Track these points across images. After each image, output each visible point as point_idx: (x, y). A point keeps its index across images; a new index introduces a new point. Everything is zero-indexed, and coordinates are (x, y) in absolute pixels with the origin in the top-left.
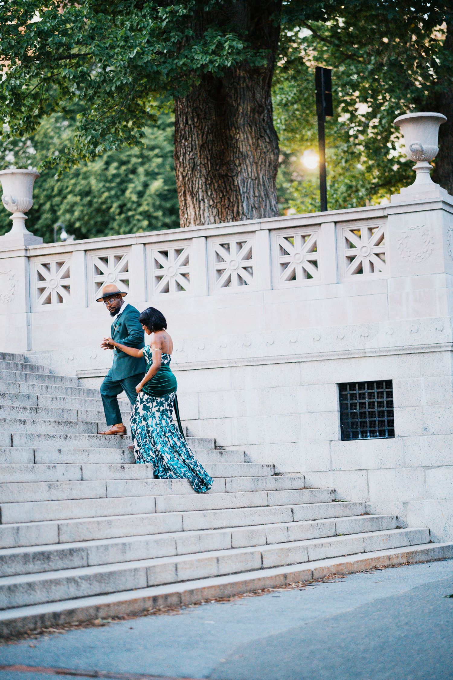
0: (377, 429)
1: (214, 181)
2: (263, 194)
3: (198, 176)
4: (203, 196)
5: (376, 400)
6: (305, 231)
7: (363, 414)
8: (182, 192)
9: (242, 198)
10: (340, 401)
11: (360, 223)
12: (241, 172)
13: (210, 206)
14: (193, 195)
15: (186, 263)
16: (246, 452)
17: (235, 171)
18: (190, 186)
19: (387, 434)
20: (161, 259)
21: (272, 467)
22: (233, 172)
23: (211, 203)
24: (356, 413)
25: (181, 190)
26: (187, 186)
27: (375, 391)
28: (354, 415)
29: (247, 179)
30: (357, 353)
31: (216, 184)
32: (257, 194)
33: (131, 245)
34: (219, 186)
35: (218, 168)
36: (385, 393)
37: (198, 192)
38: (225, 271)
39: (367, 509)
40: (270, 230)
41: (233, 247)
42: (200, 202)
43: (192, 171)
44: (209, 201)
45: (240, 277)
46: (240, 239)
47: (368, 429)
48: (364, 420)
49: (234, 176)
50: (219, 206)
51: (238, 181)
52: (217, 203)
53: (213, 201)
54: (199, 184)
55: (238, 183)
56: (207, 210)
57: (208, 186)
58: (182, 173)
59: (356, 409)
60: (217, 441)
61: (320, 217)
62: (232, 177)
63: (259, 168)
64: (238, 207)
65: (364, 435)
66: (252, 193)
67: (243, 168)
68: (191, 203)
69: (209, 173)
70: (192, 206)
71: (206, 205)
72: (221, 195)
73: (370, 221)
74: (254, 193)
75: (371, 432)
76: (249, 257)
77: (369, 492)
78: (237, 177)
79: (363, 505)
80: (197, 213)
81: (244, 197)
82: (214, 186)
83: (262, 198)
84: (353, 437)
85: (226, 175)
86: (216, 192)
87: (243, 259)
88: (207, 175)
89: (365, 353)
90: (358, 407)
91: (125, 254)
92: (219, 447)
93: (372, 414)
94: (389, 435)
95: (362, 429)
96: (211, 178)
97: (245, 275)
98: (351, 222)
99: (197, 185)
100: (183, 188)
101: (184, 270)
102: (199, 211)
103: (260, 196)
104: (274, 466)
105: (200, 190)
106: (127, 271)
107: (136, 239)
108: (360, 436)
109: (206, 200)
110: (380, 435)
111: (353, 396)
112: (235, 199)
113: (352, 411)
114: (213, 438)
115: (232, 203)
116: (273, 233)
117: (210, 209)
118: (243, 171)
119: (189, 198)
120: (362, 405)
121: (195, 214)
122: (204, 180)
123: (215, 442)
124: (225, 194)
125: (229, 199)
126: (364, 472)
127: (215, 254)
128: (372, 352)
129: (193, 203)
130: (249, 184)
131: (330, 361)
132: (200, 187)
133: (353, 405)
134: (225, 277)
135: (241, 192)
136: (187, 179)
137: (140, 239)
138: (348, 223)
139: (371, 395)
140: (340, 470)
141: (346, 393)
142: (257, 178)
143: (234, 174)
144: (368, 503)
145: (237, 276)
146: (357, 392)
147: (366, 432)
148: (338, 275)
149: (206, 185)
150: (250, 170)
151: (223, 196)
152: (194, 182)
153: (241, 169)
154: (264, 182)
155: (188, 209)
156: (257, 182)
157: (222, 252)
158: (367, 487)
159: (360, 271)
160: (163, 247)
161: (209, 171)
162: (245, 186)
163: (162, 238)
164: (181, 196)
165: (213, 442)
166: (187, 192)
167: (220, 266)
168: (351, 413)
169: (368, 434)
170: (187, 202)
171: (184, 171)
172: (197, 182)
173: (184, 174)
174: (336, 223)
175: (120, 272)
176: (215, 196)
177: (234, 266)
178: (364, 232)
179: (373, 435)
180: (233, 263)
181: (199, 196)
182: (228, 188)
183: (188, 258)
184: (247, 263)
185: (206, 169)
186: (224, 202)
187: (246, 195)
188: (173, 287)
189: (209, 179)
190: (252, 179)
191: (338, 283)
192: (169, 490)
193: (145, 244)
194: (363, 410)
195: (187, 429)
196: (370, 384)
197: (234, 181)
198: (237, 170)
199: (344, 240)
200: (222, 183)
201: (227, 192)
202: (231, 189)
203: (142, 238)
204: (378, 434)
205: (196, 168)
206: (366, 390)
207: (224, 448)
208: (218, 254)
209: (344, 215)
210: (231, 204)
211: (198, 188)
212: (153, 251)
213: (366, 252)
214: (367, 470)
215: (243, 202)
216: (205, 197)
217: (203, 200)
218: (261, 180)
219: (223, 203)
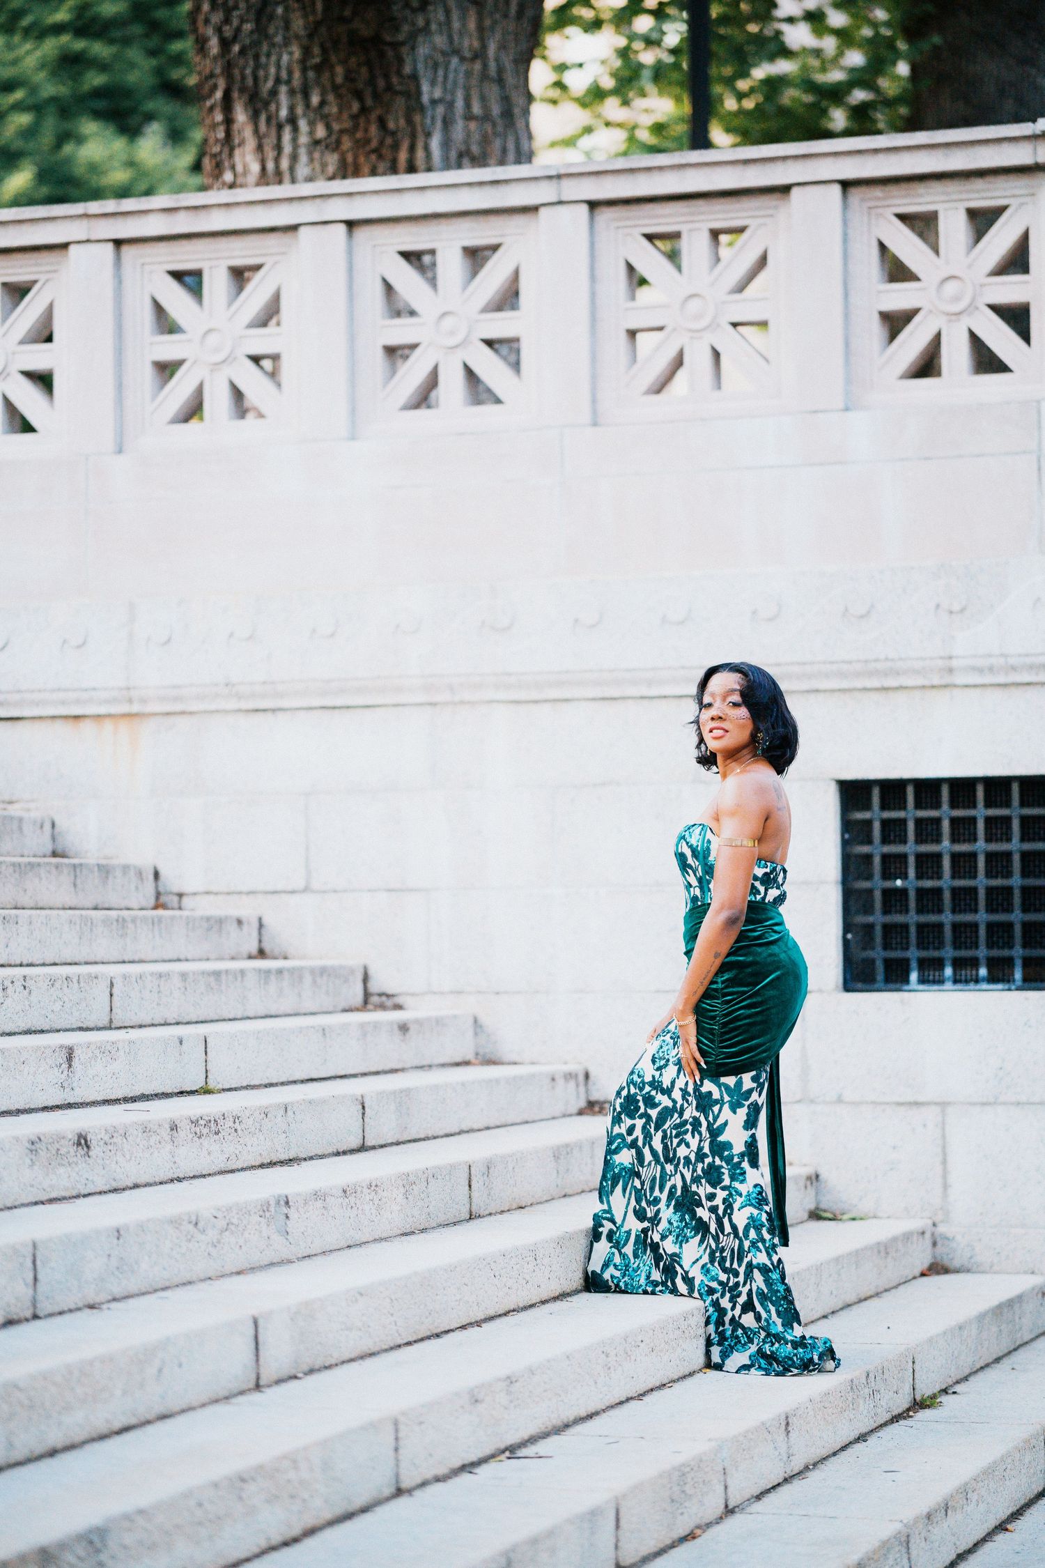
0: (982, 952)
1: (333, 59)
2: (496, 110)
3: (278, 39)
4: (292, 109)
5: (981, 845)
6: (723, 214)
7: (930, 900)
8: (219, 94)
9: (428, 121)
10: (845, 844)
11: (937, 186)
12: (426, 30)
13: (317, 143)
14: (258, 104)
15: (270, 314)
16: (485, 1020)
17: (406, 28)
18: (248, 71)
19: (1018, 975)
20: (176, 299)
21: (581, 1078)
22: (397, 29)
23: (321, 132)
24: (903, 892)
25: (215, 87)
26: (236, 72)
27: (981, 812)
28: (894, 899)
29: (444, 53)
30: (917, 672)
31: (339, 70)
32: (476, 109)
33: (65, 246)
34: (349, 78)
35: (347, 13)
36: (1016, 825)
37: (274, 93)
38: (418, 351)
39: (939, 1249)
40: (593, 205)
41: (450, 264)
42: (280, 127)
43: (258, 20)
44: (312, 124)
45: (471, 375)
46: (478, 234)
47: (948, 952)
48: (932, 918)
49: (403, 44)
50: (347, 143)
51: (415, 61)
52: (342, 132)
53: (328, 127)
54: (278, 67)
55: (415, 68)
56: (303, 157)
57: (311, 74)
58: (219, 30)
59: (904, 876)
60: (371, 972)
61: (790, 163)
62: (396, 45)
63: (488, 22)
64: (412, 149)
65: (931, 973)
66: (460, 104)
67: (432, 15)
68: (248, 133)
69: (316, 29)
70: (251, 143)
71: (303, 139)
72: (356, 107)
73: (979, 184)
74: (468, 105)
75: (958, 964)
76: (509, 298)
77: (945, 1186)
78: (413, 48)
79: (928, 1235)
80: (270, 166)
81: (433, 118)
82: (333, 75)
83: (494, 125)
84: (888, 980)
85: (376, 40)
86: (339, 96)
87: (486, 310)
88: (310, 36)
89: (951, 670)
90: (912, 872)
91: (42, 278)
92: (380, 995)
93: (964, 899)
94: (1026, 979)
95: (925, 954)
96: (322, 47)
97: (490, 368)
98: (904, 186)
99: (273, 70)
100: (222, 83)
101: (262, 342)
102: (277, 160)
103: (486, 117)
104: (587, 1076)
105: (283, 89)
106: (49, 339)
107: (85, 222)
108: (914, 976)
109: (303, 125)
110: (992, 979)
111: (893, 831)
112: (402, 122)
113: (888, 884)
114: (356, 962)
115: (393, 134)
116: (605, 215)
117: (317, 155)
118: (434, 27)
119: (241, 116)
120: (928, 864)
121: (264, 169)
122: (297, 54)
123: (366, 979)
124: (369, 102)
125: (382, 123)
126: (931, 1114)
127: (379, 288)
128: (980, 670)
129: (256, 131)
130: (451, 76)
131: (812, 696)
132: (284, 75)
133: (894, 865)
134: (413, 374)
135: (425, 99)
136: (236, 48)
137: (103, 222)
138: (893, 190)
139: (963, 829)
140: (840, 1100)
141: (865, 815)
142: (480, 55)
143: (401, 37)
144: (942, 1229)
145: (460, 374)
146: (911, 813)
147: (939, 964)
148: (849, 380)
149: (304, 70)
150: (456, 25)
151: (364, 110)
152: (263, 60)
153: (428, 23)
154: (500, 70)
155: (237, 152)
156: (478, 66)
157: (407, 280)
158: (939, 1169)
159: (927, 367)
160: (186, 257)
161: (318, 24)
162: (440, 79)
163: (182, 224)
164: (211, 109)
165: (360, 977)
166: (235, 95)
167: (400, 332)
168: (887, 893)
169: (948, 971)
170: (236, 127)
171: (227, 21)
172: (274, 58)
173: (228, 31)
174: (846, 185)
175: (22, 342)
176: (335, 110)
177: (452, 333)
178: (954, 226)
179: (965, 973)
180: (448, 322)
181: (278, 110)
182: (381, 83)
183: (276, 298)
184: (501, 325)
185: (305, 16)
186: (366, 130)
187: (440, 110)
188: (218, 402)
189: (316, 50)
190: (463, 59)
191: (847, 409)
192: (278, 1240)
193: (118, 243)
194: (928, 884)
195: (261, 926)
196: (962, 789)
197: (400, 61)
198: (413, 24)
199: (875, 251)
200: (359, 65)
201: (376, 96)
202: (389, 88)
203: (111, 221)
204: (983, 972)
205: (269, 9)
206: (945, 807)
207: (399, 1000)
208: (388, 288)
209: (881, 156)
210: (389, 141)
211: (278, 81)
212: (147, 268)
213: (957, 299)
214: (943, 1105)
215: (428, 135)
216: (299, 110)
217: (292, 120)
218: (492, 66)
219: (359, 135)
